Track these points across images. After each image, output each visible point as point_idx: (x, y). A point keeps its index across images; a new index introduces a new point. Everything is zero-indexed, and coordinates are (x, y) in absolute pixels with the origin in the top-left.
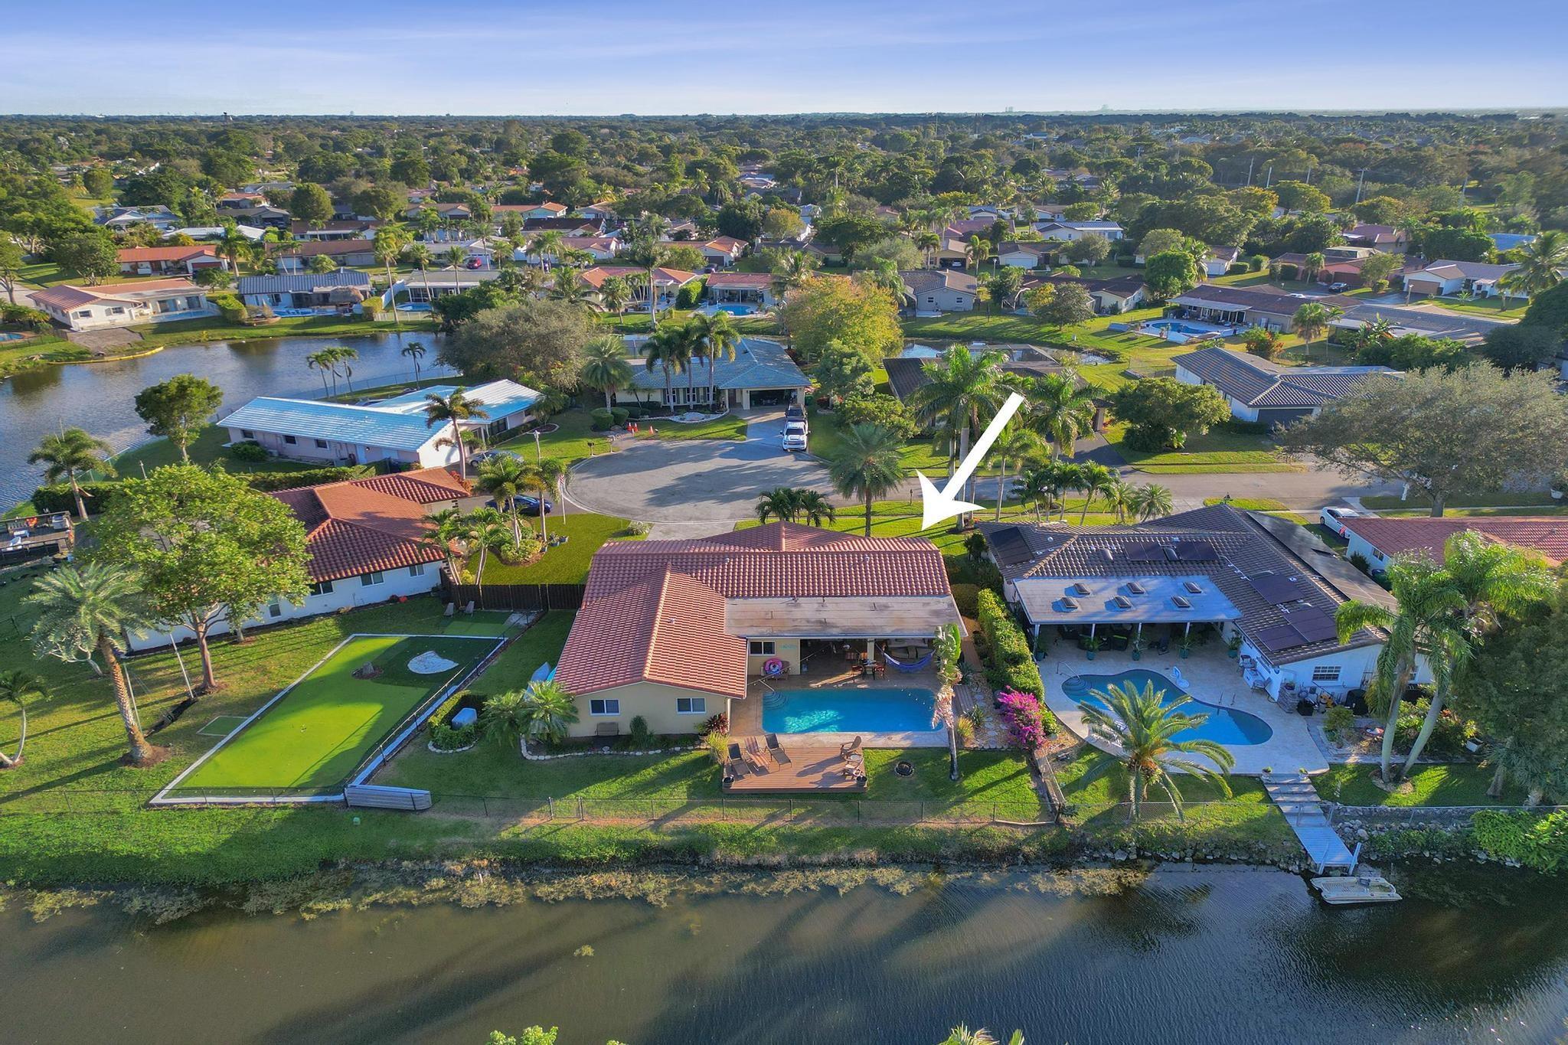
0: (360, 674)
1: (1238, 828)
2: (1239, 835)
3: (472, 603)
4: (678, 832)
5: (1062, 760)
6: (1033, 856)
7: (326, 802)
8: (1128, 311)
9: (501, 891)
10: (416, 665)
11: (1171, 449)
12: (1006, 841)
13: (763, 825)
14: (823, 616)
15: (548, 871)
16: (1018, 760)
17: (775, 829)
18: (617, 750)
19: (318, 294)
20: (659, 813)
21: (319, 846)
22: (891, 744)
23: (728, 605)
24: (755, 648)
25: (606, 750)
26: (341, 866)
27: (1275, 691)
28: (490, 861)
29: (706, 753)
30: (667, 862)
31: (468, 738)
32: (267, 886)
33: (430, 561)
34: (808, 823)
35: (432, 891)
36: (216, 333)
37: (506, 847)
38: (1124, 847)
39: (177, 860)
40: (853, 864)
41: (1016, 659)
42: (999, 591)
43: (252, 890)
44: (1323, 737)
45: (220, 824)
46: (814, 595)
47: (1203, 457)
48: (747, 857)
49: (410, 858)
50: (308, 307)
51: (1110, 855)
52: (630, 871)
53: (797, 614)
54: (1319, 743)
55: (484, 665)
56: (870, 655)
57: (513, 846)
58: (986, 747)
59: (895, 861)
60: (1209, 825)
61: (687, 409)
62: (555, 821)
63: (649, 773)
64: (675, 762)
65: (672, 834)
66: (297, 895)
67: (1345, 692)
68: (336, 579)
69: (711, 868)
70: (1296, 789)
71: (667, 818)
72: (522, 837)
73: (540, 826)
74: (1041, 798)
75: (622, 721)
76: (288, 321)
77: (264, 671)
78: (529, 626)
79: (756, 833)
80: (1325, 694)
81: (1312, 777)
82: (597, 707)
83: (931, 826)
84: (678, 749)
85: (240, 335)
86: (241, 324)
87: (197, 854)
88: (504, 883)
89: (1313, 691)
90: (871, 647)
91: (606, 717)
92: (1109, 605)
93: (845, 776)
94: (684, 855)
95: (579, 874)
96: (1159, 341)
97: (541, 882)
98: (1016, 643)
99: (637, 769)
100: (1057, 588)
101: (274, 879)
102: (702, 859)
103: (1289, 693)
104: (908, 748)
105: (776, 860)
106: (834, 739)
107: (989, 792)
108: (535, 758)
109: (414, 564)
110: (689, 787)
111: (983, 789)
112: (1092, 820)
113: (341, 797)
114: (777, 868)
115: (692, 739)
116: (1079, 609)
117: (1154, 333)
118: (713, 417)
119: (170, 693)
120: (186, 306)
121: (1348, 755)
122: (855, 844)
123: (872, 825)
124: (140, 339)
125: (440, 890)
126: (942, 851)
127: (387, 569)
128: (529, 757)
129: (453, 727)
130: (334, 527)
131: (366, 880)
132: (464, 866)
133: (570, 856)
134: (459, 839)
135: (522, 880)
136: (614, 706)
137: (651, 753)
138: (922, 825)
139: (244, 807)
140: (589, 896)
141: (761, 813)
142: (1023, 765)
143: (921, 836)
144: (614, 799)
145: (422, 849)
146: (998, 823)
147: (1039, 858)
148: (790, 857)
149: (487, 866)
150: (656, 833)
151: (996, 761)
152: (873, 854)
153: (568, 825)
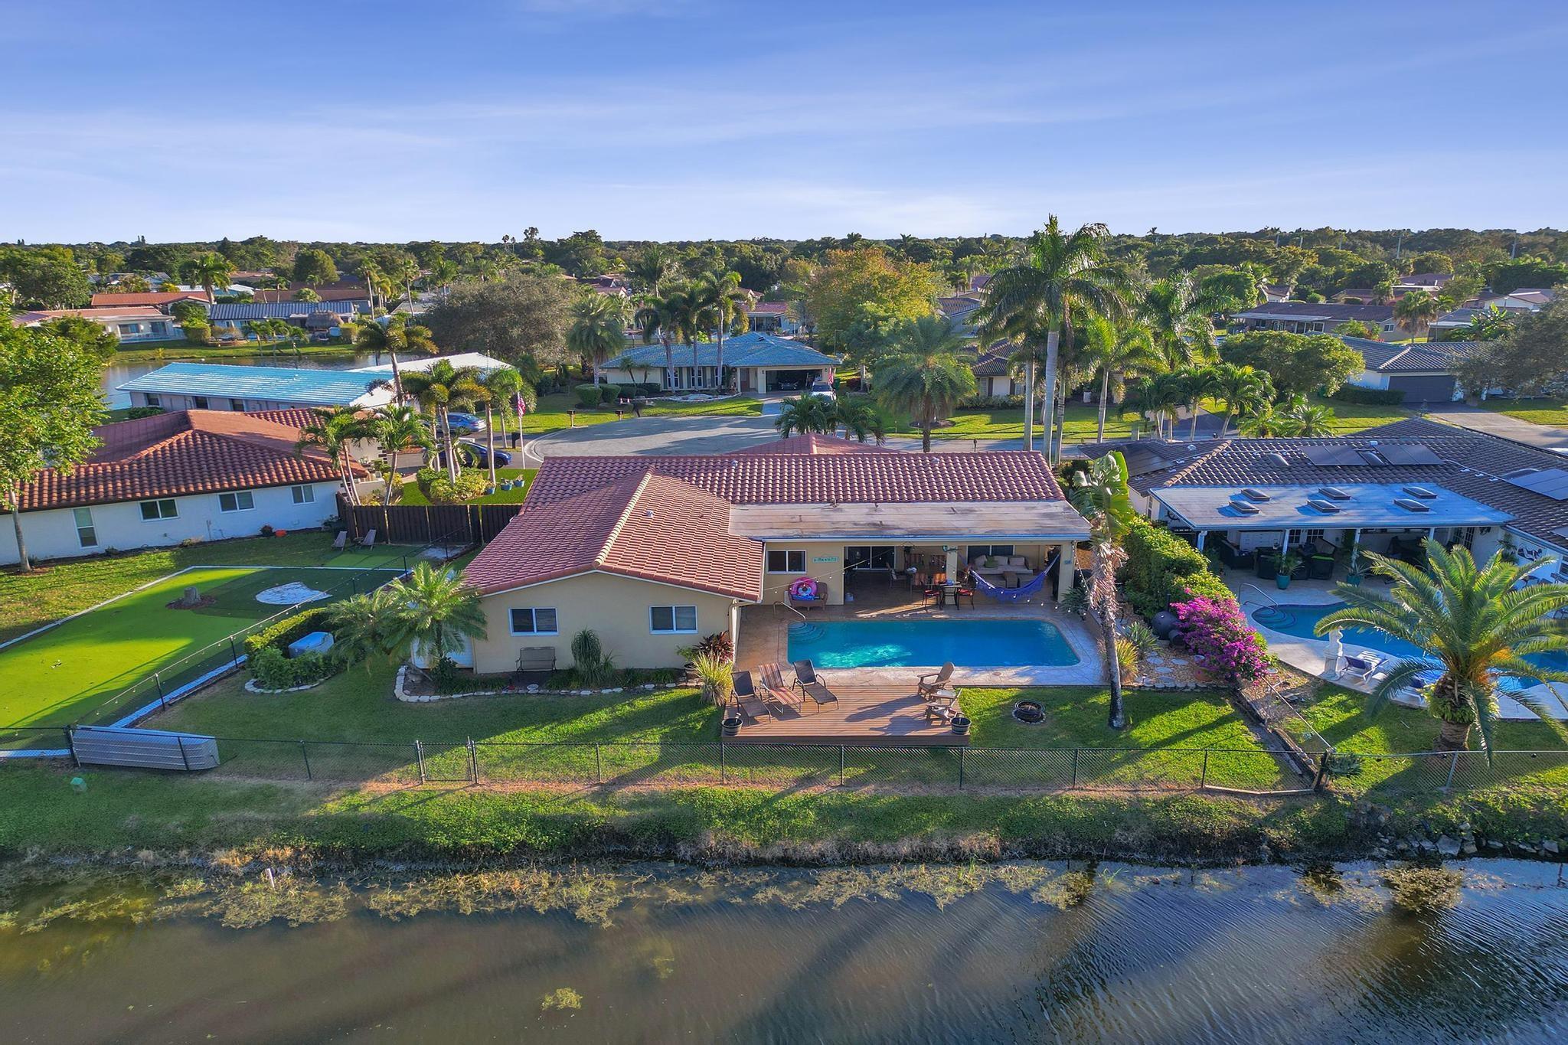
0: (178, 605)
3: (372, 533)
4: (641, 803)
5: (1295, 702)
6: (1286, 846)
7: (41, 759)
9: (305, 902)
10: (265, 597)
12: (1234, 820)
13: (790, 792)
14: (877, 519)
15: (401, 867)
16: (1219, 703)
17: (814, 799)
18: (549, 688)
20: (608, 774)
22: (1001, 681)
23: (734, 511)
24: (776, 561)
25: (532, 689)
26: (30, 859)
28: (296, 850)
29: (696, 691)
30: (617, 854)
31: (313, 671)
33: (321, 480)
34: (865, 792)
35: (178, 900)
36: (175, 352)
37: (330, 829)
38: (1451, 831)
40: (958, 858)
46: (861, 501)
48: (765, 843)
49: (154, 846)
51: (1427, 845)
52: (549, 866)
53: (837, 517)
56: (951, 576)
57: (343, 824)
58: (1160, 686)
59: (1035, 852)
61: (693, 392)
62: (428, 786)
63: (603, 716)
64: (641, 704)
65: (631, 806)
68: (180, 494)
69: (700, 862)
71: (622, 781)
72: (365, 810)
73: (399, 794)
74: (1276, 755)
75: (560, 644)
79: (780, 805)
82: (522, 620)
83: (1093, 795)
84: (650, 686)
85: (201, 355)
86: (202, 345)
88: (315, 889)
90: (952, 561)
91: (537, 639)
92: (1303, 509)
93: (929, 720)
94: (648, 842)
95: (455, 872)
97: (383, 885)
98: (1178, 549)
99: (578, 713)
100: (1220, 495)
102: (684, 850)
104: (1028, 687)
105: (815, 849)
106: (904, 676)
107: (1183, 746)
108: (414, 699)
109: (297, 482)
110: (665, 736)
111: (1171, 741)
112: (1379, 787)
113: (63, 752)
114: (818, 863)
115: (678, 675)
116: (1260, 513)
118: (724, 397)
120: (149, 330)
122: (958, 823)
123: (988, 794)
125: (192, 898)
126: (1118, 834)
127: (258, 487)
128: (404, 698)
129: (287, 654)
130: (194, 439)
131: (64, 883)
132: (249, 858)
133: (443, 840)
134: (250, 814)
135: (350, 882)
136: (548, 621)
137: (604, 691)
138: (1076, 794)
140: (468, 908)
141: (788, 774)
142: (1228, 709)
143: (1077, 812)
144: (535, 754)
145: (180, 830)
146: (1209, 791)
147: (1298, 849)
148: (842, 845)
149: (290, 859)
150: (602, 805)
151: (1182, 704)
152: (992, 840)
153: (448, 791)
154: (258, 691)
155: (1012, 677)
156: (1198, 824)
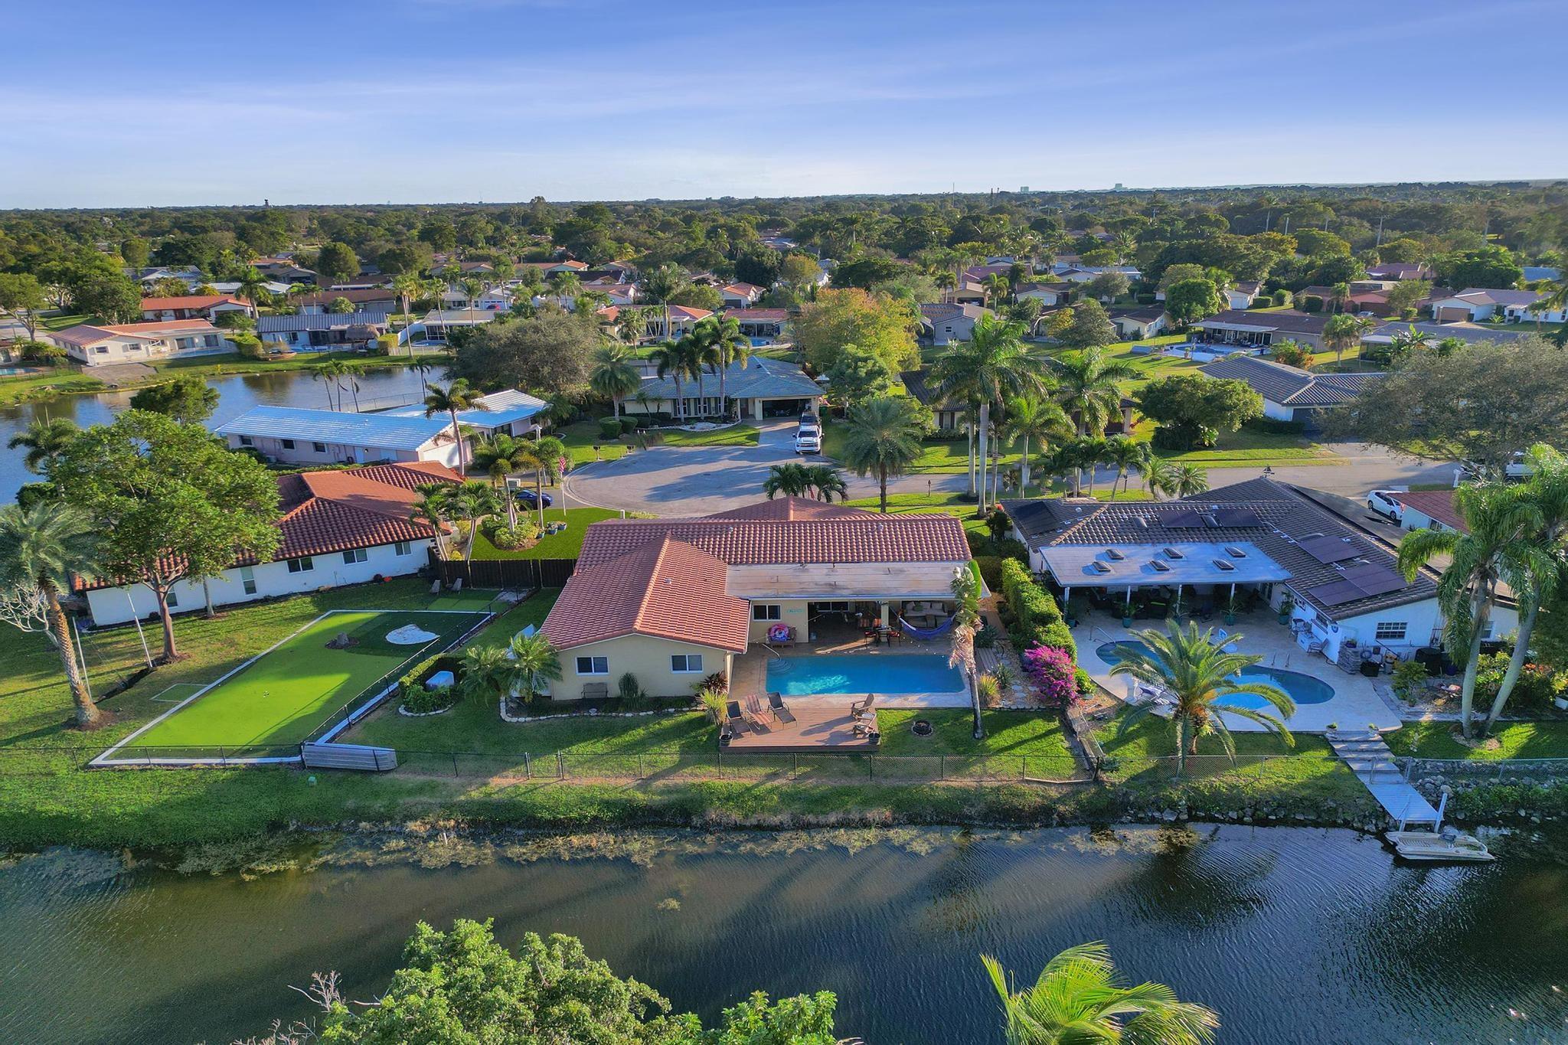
0: (333, 645)
1: (1303, 786)
2: (1305, 793)
3: (460, 580)
4: (669, 791)
5: (1100, 719)
6: (1069, 815)
7: (280, 763)
8: (1150, 338)
9: (468, 853)
10: (393, 637)
11: (1202, 447)
12: (1039, 799)
13: (763, 783)
14: (832, 580)
15: (521, 832)
16: (1051, 720)
17: (777, 788)
18: (604, 711)
19: (335, 331)
20: (647, 772)
21: (269, 807)
22: (908, 705)
23: (730, 571)
24: (759, 612)
25: (593, 712)
26: (291, 828)
27: (1333, 653)
28: (457, 822)
29: (702, 714)
30: (654, 823)
31: (442, 700)
32: (206, 848)
33: (417, 538)
34: (810, 783)
35: (389, 852)
36: (231, 368)
37: (475, 809)
38: (1173, 806)
39: (111, 820)
40: (865, 824)
41: (1045, 619)
42: (1024, 558)
43: (189, 852)
44: (1392, 696)
45: (162, 785)
46: (823, 562)
47: (1238, 454)
48: (746, 816)
49: (369, 819)
50: (324, 344)
51: (1157, 814)
52: (613, 831)
53: (805, 577)
54: (1389, 702)
55: (466, 637)
56: (884, 621)
57: (485, 806)
58: (1013, 707)
59: (912, 821)
60: (1268, 782)
61: (699, 420)
62: (533, 781)
63: (640, 732)
64: (666, 723)
65: (662, 793)
66: (238, 857)
67: (1414, 651)
68: (316, 554)
69: (706, 828)
70: (1364, 746)
71: (656, 777)
72: (495, 796)
73: (516, 786)
74: (1076, 757)
75: (610, 681)
76: (304, 357)
77: (232, 644)
78: (519, 602)
79: (756, 791)
80: (1391, 654)
81: (1383, 735)
82: (584, 665)
83: (953, 784)
84: (672, 710)
85: (255, 369)
86: (256, 359)
87: (133, 814)
88: (471, 845)
89: (1377, 650)
90: (885, 612)
91: (594, 677)
92: (1144, 568)
93: (855, 734)
94: (674, 815)
95: (556, 835)
96: (1184, 361)
97: (513, 843)
98: (1045, 604)
99: (627, 728)
100: (1088, 554)
101: (216, 841)
102: (696, 820)
103: (1350, 650)
104: (926, 709)
105: (776, 820)
106: (842, 701)
107: (1018, 751)
108: (515, 720)
109: (400, 541)
110: (682, 746)
111: (1011, 747)
112: (1134, 778)
113: (298, 758)
114: (779, 828)
115: (690, 701)
116: (1113, 572)
117: (1181, 354)
118: (725, 426)
119: (129, 663)
120: (203, 344)
121: (1421, 713)
122: (867, 803)
123: (886, 784)
124: (155, 373)
125: (399, 851)
126: (966, 810)
127: (371, 546)
128: (508, 719)
129: (426, 688)
130: (318, 505)
131: (318, 842)
132: (428, 827)
133: (547, 816)
134: (424, 799)
135: (492, 841)
136: (602, 665)
137: (642, 714)
138: (943, 783)
139: (191, 768)
140: (566, 856)
141: (762, 771)
142: (1056, 724)
143: (941, 795)
144: (597, 759)
145: (382, 810)
146: (1028, 781)
147: (1076, 818)
148: (794, 817)
149: (454, 827)
150: (644, 793)
151: (1024, 721)
152: (887, 813)
153: (546, 784)
154: (410, 714)
155: (916, 701)
156: (1017, 804)
